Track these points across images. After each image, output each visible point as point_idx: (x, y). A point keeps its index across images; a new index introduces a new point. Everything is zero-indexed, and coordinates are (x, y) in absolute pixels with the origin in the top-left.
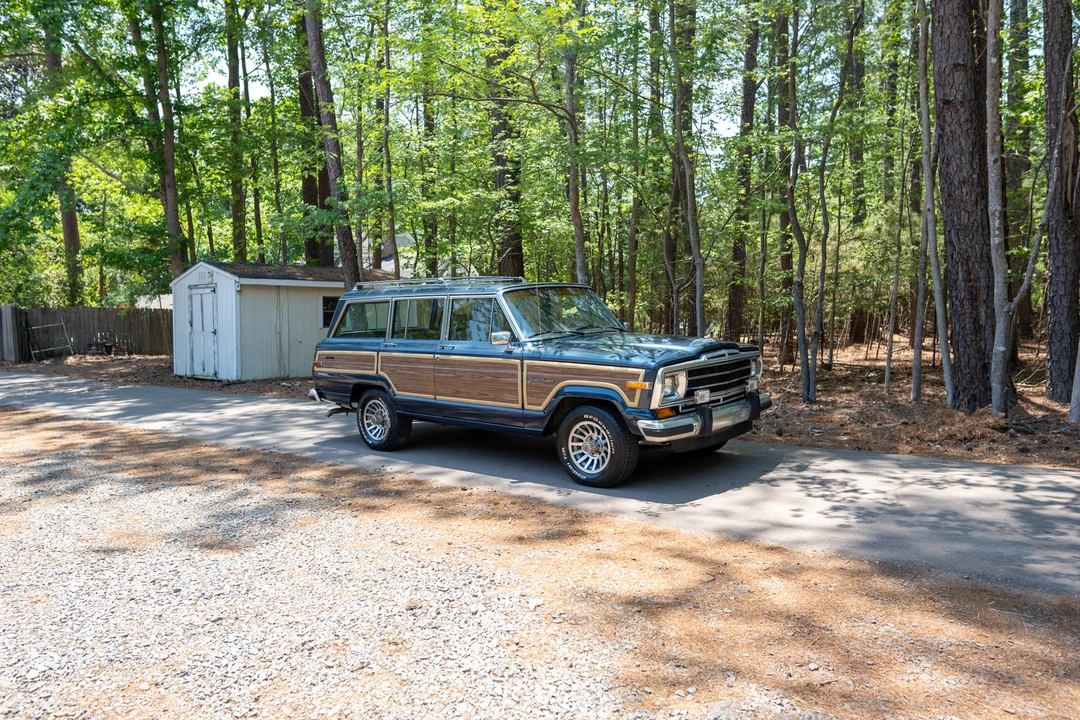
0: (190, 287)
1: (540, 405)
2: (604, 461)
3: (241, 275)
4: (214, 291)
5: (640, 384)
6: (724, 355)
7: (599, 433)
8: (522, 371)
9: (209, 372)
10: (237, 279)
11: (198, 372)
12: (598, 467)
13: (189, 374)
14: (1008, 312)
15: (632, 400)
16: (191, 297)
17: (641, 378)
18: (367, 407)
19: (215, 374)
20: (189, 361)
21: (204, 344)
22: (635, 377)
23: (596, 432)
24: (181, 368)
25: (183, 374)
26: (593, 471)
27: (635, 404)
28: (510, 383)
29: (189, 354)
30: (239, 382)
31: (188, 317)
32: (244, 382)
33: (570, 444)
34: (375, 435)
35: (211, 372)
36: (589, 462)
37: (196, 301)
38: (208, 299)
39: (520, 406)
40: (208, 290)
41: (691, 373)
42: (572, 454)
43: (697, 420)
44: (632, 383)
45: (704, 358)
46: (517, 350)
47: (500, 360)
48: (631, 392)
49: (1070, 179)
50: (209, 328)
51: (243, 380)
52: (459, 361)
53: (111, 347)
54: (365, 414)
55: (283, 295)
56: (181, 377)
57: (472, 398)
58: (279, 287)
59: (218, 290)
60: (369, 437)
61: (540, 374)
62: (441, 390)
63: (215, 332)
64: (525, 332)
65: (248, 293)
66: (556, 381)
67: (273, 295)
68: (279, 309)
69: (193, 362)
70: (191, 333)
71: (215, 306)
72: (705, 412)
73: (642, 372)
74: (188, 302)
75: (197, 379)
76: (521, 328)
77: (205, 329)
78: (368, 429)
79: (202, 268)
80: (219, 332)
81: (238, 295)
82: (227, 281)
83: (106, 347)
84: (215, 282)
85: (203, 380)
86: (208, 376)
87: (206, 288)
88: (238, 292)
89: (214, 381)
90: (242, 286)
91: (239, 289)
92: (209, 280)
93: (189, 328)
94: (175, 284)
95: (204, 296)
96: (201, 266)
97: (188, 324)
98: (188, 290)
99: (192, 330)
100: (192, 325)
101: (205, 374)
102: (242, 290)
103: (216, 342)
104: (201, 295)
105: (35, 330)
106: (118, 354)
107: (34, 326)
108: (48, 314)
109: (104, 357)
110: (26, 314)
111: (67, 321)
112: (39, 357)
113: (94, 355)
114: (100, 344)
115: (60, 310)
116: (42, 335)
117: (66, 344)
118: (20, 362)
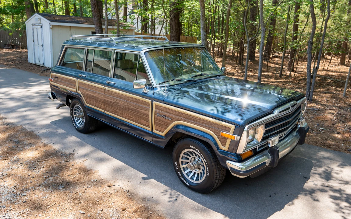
0: (33, 25)
1: (163, 132)
2: (201, 176)
3: (52, 21)
4: (41, 27)
5: (230, 135)
6: (289, 108)
7: (199, 157)
8: (152, 108)
9: (41, 63)
10: (50, 22)
11: (37, 62)
12: (197, 179)
13: (34, 63)
15: (224, 145)
16: (33, 29)
17: (232, 131)
18: (75, 108)
19: (43, 64)
21: (38, 49)
22: (227, 129)
23: (197, 156)
24: (31, 60)
25: (32, 62)
26: (194, 181)
27: (226, 148)
28: (145, 114)
29: (33, 54)
31: (33, 38)
33: (181, 160)
34: (79, 123)
35: (42, 63)
36: (192, 174)
37: (35, 30)
38: (40, 30)
39: (150, 129)
40: (39, 27)
41: (267, 125)
42: (182, 167)
43: (268, 158)
44: (225, 134)
45: (276, 112)
46: (150, 93)
47: (139, 98)
48: (224, 140)
50: (40, 44)
52: (117, 93)
53: (14, 46)
54: (74, 111)
55: (73, 30)
56: (31, 64)
57: (124, 117)
58: (71, 27)
59: (43, 27)
60: (76, 124)
61: (162, 112)
62: (108, 108)
63: (42, 46)
64: (157, 80)
65: (56, 29)
66: (172, 120)
67: (68, 30)
69: (35, 58)
70: (34, 45)
71: (42, 34)
72: (274, 151)
73: (233, 127)
74: (32, 31)
75: (37, 65)
76: (155, 77)
77: (39, 43)
78: (76, 120)
79: (36, 16)
80: (44, 46)
81: (51, 30)
82: (46, 23)
83: (12, 46)
84: (42, 23)
85: (39, 66)
86: (41, 64)
87: (38, 25)
88: (51, 28)
89: (43, 67)
90: (52, 25)
91: (51, 27)
92: (40, 22)
93: (33, 43)
94: (27, 23)
95: (38, 29)
96: (36, 15)
97: (33, 41)
98: (32, 26)
99: (34, 44)
100: (34, 42)
101: (40, 63)
102: (53, 27)
103: (43, 50)
104: (37, 28)
106: (17, 49)
109: (10, 50)
113: (6, 49)
114: (9, 45)
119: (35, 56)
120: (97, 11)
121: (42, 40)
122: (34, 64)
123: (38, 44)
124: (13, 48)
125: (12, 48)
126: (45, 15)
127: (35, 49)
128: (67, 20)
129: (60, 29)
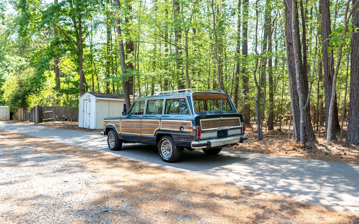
0: (84, 100)
4: (90, 101)
10: (96, 97)
11: (85, 127)
13: (82, 127)
14: (303, 110)
19: (89, 127)
20: (82, 123)
21: (86, 117)
25: (81, 127)
29: (83, 121)
30: (95, 130)
31: (83, 109)
32: (97, 130)
37: (85, 104)
38: (88, 103)
40: (88, 101)
49: (330, 68)
50: (88, 113)
51: (96, 129)
55: (111, 103)
56: (80, 128)
58: (109, 100)
59: (91, 101)
63: (89, 114)
65: (99, 102)
67: (107, 103)
68: (109, 107)
70: (83, 114)
71: (90, 106)
74: (83, 105)
79: (86, 94)
80: (91, 114)
81: (96, 103)
82: (93, 98)
83: (66, 119)
84: (90, 98)
85: (86, 129)
89: (89, 129)
91: (96, 101)
94: (80, 99)
100: (83, 112)
101: (87, 127)
102: (97, 101)
103: (90, 117)
104: (86, 102)
105: (44, 113)
106: (69, 121)
107: (44, 112)
108: (49, 108)
109: (64, 122)
110: (42, 108)
111: (54, 110)
112: (45, 121)
113: (61, 121)
114: (64, 118)
115: (52, 107)
116: (46, 115)
117: (53, 118)
118: (39, 123)
121: (90, 110)
124: (66, 121)
126: (93, 93)
127: (84, 117)
128: (107, 96)
129: (102, 102)
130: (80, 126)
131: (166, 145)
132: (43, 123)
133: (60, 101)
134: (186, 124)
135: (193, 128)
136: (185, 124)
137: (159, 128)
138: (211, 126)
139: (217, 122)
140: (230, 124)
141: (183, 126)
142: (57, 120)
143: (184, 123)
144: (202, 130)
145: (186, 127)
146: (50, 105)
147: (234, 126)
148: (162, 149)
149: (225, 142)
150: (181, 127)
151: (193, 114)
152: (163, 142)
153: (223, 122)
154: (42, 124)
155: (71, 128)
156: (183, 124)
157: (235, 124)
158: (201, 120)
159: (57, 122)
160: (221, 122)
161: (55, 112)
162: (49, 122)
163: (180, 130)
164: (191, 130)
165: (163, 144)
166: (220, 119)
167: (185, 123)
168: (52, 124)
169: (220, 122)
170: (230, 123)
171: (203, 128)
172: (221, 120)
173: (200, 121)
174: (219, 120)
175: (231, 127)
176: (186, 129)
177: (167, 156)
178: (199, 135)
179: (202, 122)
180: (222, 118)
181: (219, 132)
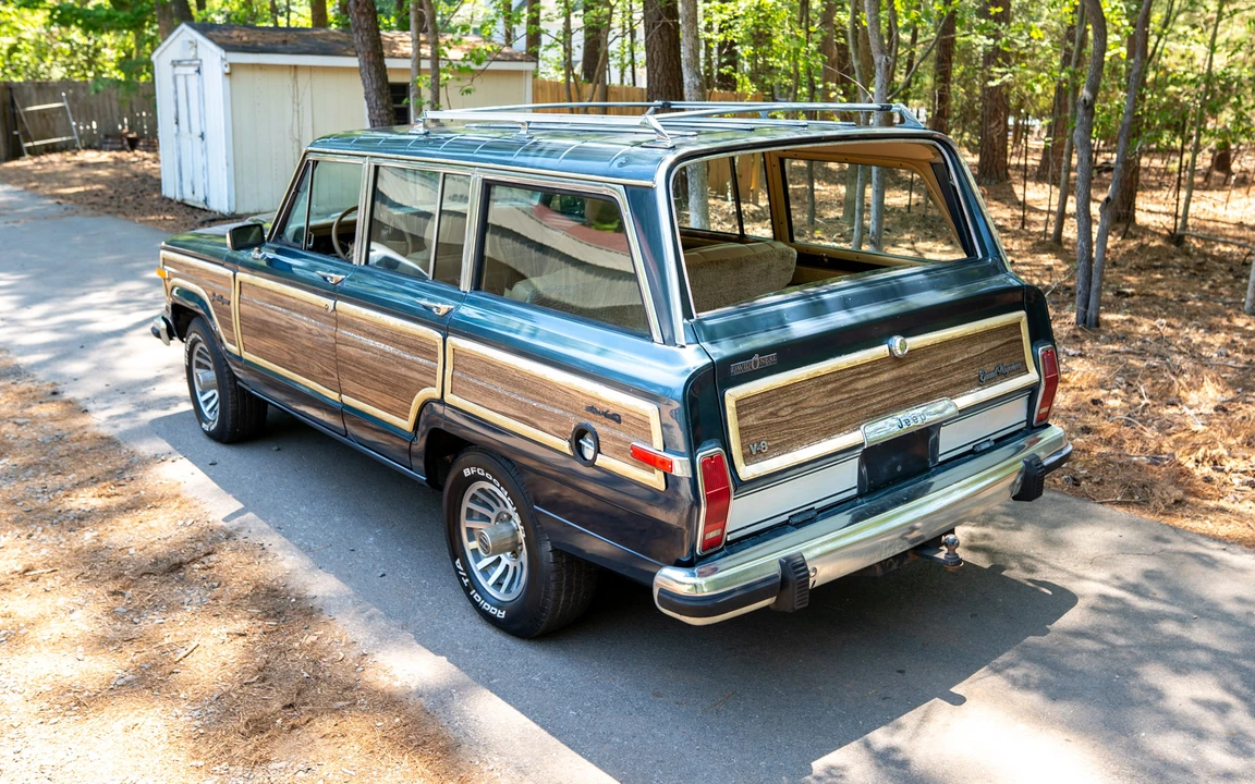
0: (175, 64)
3: (228, 48)
4: (198, 71)
9: (198, 198)
10: (224, 54)
11: (188, 196)
13: (178, 198)
16: (175, 78)
19: (205, 201)
20: (177, 178)
21: (191, 149)
25: (172, 196)
29: (177, 166)
30: (231, 218)
31: (174, 109)
32: (240, 217)
35: (202, 198)
37: (181, 81)
38: (193, 81)
40: (192, 70)
50: (197, 131)
51: (237, 213)
55: (303, 78)
56: (171, 200)
58: (296, 67)
59: (204, 70)
63: (202, 136)
65: (243, 77)
67: (287, 79)
68: (296, 102)
69: (181, 179)
70: (177, 135)
71: (201, 94)
74: (172, 87)
75: (188, 206)
77: (192, 128)
79: (184, 33)
80: (207, 136)
81: (227, 79)
82: (213, 57)
83: (130, 140)
84: (199, 57)
85: (194, 208)
86: (198, 202)
87: (190, 65)
88: (227, 74)
89: (204, 210)
90: (232, 65)
91: (227, 70)
92: (193, 53)
93: (175, 126)
94: (158, 57)
95: (189, 78)
96: (183, 30)
97: (174, 121)
98: (171, 67)
99: (178, 130)
100: (177, 123)
101: (195, 199)
102: (232, 71)
103: (205, 151)
104: (186, 76)
105: (27, 113)
106: (148, 151)
107: (24, 106)
108: (45, 89)
109: (124, 155)
110: (11, 89)
111: (73, 99)
112: (34, 152)
113: (111, 150)
114: (121, 136)
115: (65, 83)
116: (37, 119)
117: (72, 135)
118: (7, 159)
119: (181, 175)
120: (365, 10)
121: (202, 117)
122: (179, 203)
123: (190, 131)
124: (132, 149)
125: (128, 148)
127: (180, 149)
128: (285, 42)
129: (258, 75)
130: (169, 190)
131: (492, 510)
132: (26, 162)
133: (97, 51)
134: (616, 418)
135: (665, 466)
136: (606, 415)
137: (435, 392)
138: (816, 419)
139: (861, 385)
140: (958, 377)
141: (600, 427)
142: (88, 147)
143: (605, 407)
144: (746, 472)
145: (615, 439)
146: (57, 73)
147: (982, 382)
148: (470, 530)
149: (913, 529)
150: (580, 433)
151: (670, 340)
152: (473, 489)
153: (904, 371)
154: (18, 168)
155: (130, 198)
156: (592, 409)
157: (989, 367)
158: (732, 395)
159: (90, 156)
160: (895, 373)
161: (76, 106)
162: (55, 157)
163: (578, 449)
164: (655, 480)
165: (474, 498)
166: (880, 351)
167: (612, 410)
168: (65, 167)
169: (885, 377)
170: (957, 367)
171: (749, 458)
172: (894, 360)
173: (730, 404)
174: (874, 367)
175: (964, 401)
176: (617, 452)
177: (498, 584)
178: (718, 516)
179: (743, 406)
180: (897, 341)
181: (872, 456)
